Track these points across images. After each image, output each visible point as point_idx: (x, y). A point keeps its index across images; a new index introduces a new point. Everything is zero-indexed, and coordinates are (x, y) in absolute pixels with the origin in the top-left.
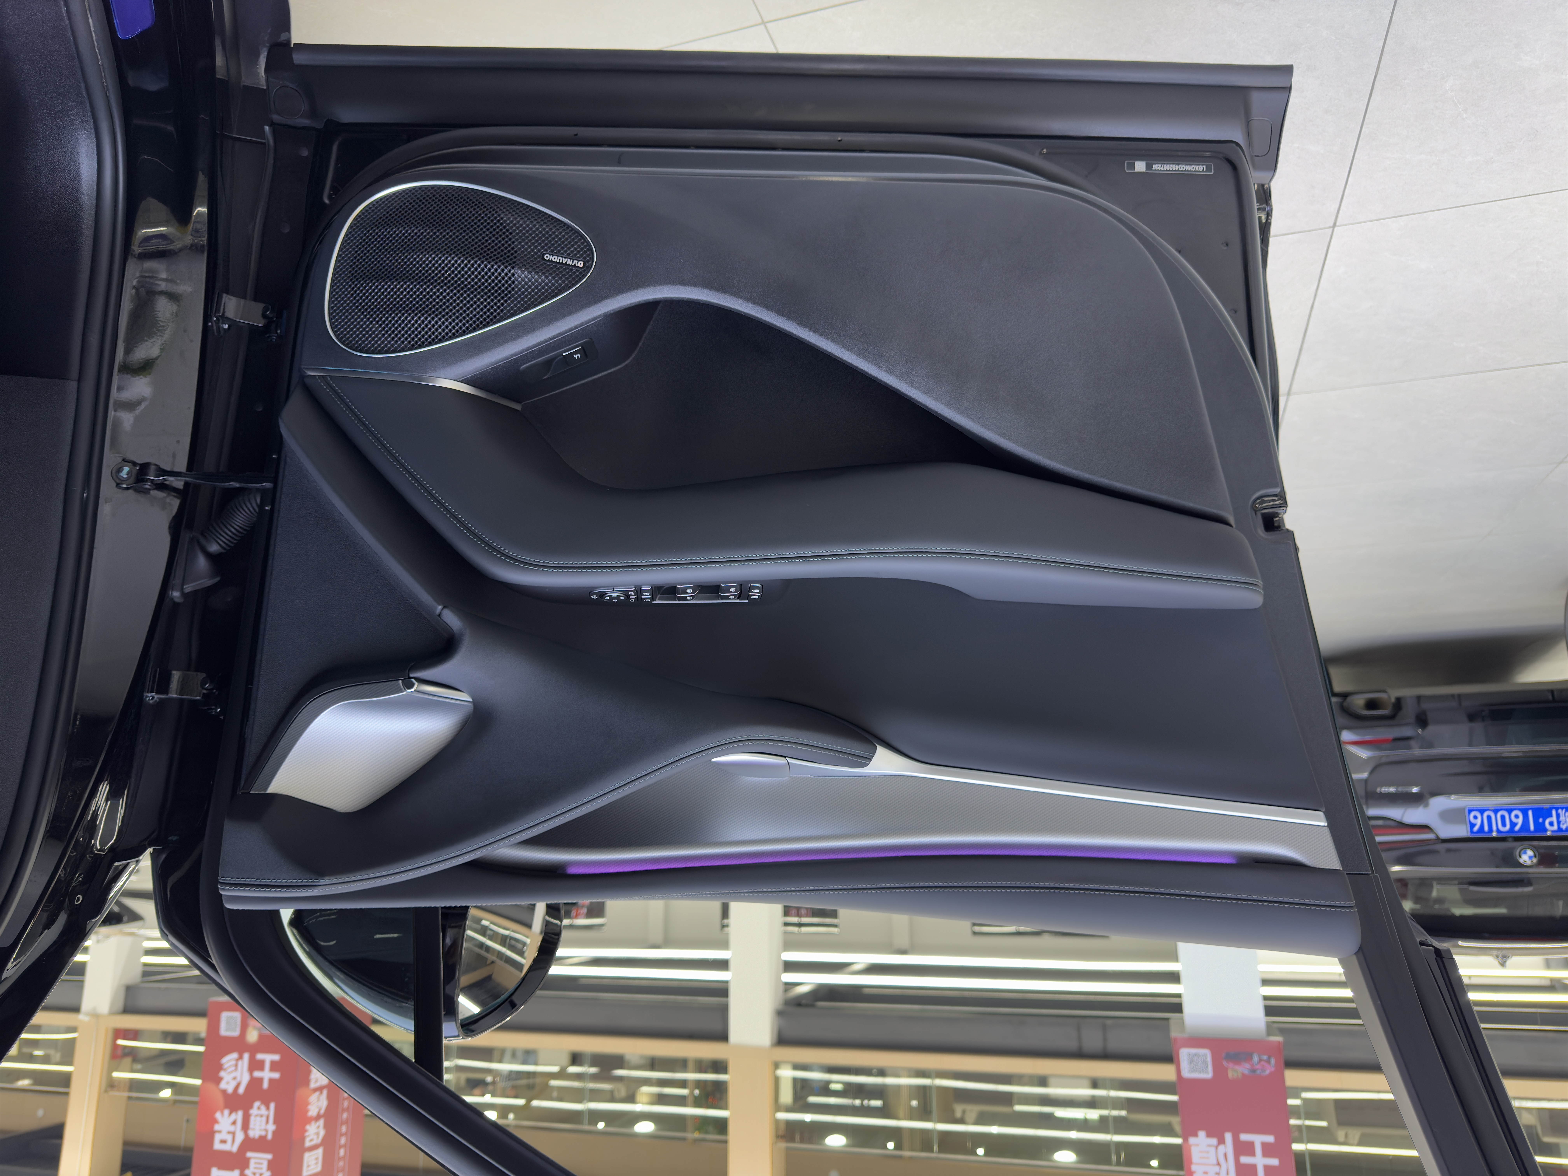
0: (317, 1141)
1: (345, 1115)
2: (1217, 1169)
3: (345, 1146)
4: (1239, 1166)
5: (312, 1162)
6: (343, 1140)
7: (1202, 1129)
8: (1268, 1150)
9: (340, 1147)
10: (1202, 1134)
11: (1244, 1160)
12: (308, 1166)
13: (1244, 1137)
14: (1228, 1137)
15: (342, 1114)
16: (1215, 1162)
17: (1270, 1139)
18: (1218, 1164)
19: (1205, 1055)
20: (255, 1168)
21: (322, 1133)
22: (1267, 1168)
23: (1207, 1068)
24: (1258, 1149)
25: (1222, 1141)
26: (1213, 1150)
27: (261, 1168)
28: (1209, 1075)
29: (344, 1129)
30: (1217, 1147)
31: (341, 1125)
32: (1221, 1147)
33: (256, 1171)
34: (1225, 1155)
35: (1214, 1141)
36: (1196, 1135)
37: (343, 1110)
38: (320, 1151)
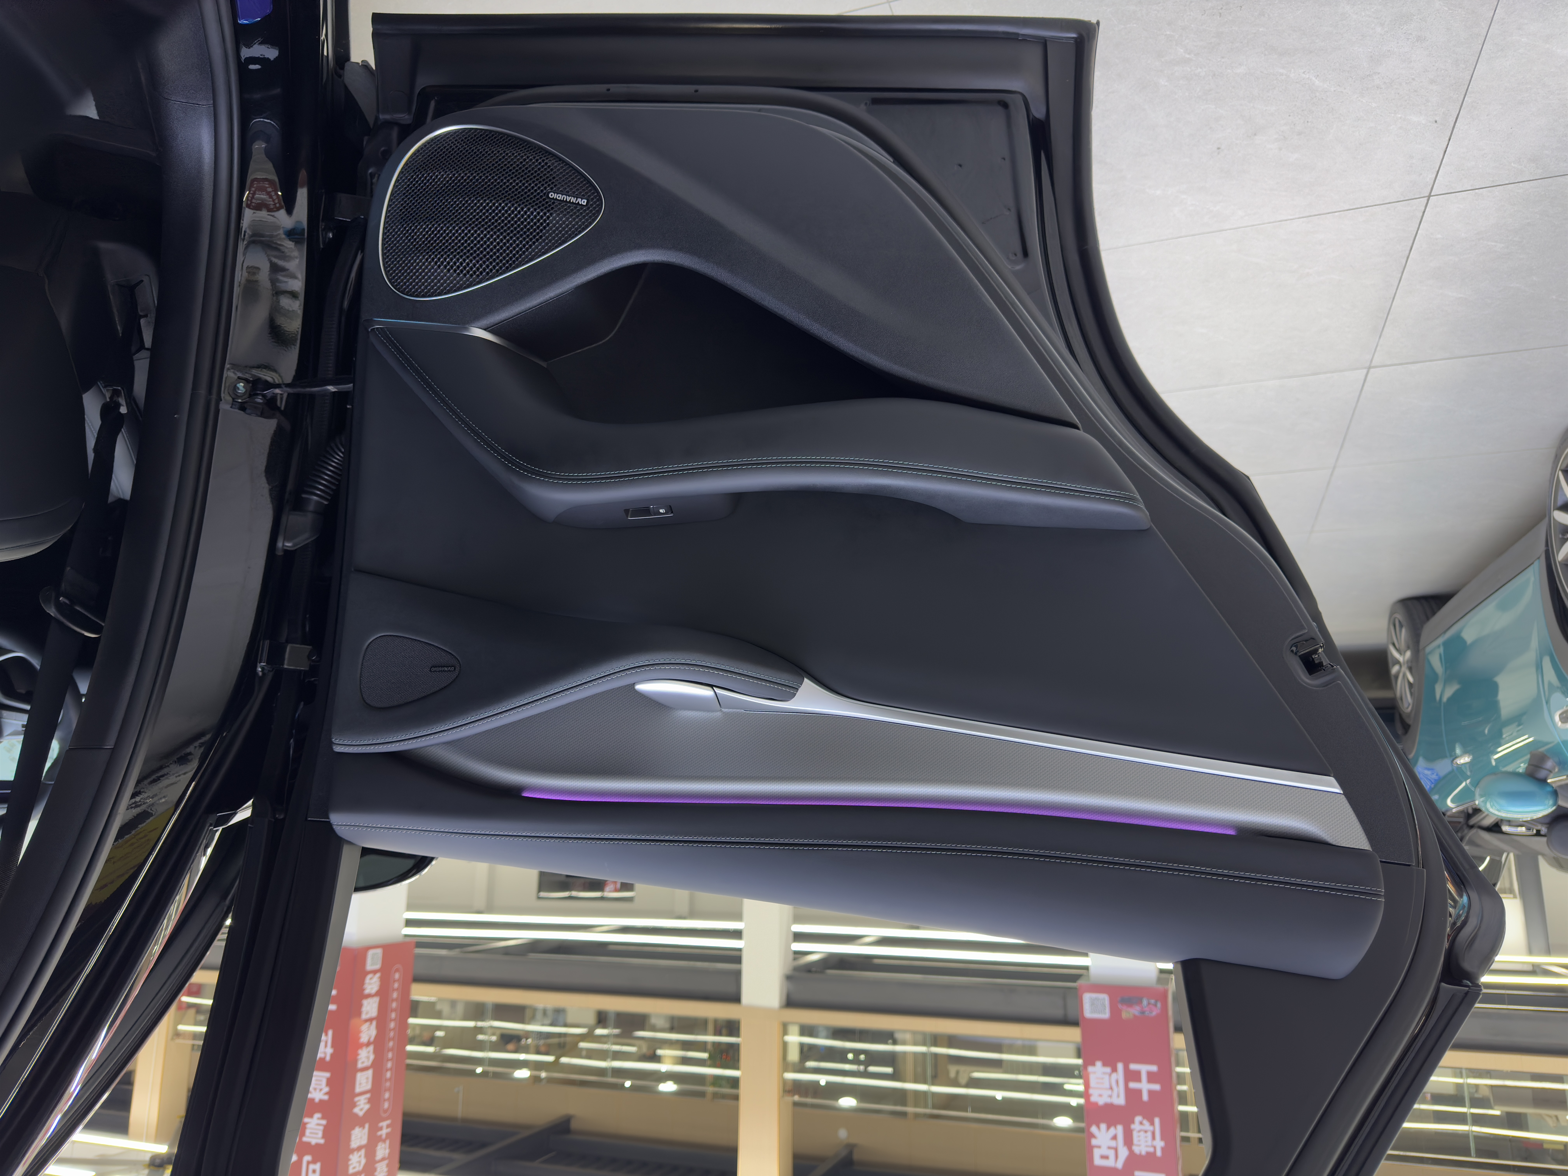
0: (368, 1063)
1: (391, 1044)
2: (1109, 1092)
3: (391, 1069)
4: (1128, 1091)
5: (364, 1081)
6: (389, 1065)
7: (1099, 1059)
8: (1152, 1077)
9: (387, 1070)
10: (1099, 1064)
11: (1133, 1085)
12: (360, 1084)
13: (1133, 1067)
14: (1120, 1066)
15: (389, 1043)
16: (1108, 1086)
17: (1154, 1068)
18: (1111, 1088)
19: (1104, 999)
20: (316, 1084)
21: (372, 1057)
22: (1151, 1093)
23: (1105, 1009)
24: (1144, 1077)
25: (1114, 1070)
26: (1107, 1077)
27: (320, 1085)
28: (1106, 1015)
29: (390, 1055)
30: (1110, 1075)
31: (388, 1052)
32: (1114, 1076)
33: (316, 1086)
34: (1117, 1082)
35: (1108, 1070)
36: (1093, 1064)
37: (390, 1040)
38: (370, 1073)
